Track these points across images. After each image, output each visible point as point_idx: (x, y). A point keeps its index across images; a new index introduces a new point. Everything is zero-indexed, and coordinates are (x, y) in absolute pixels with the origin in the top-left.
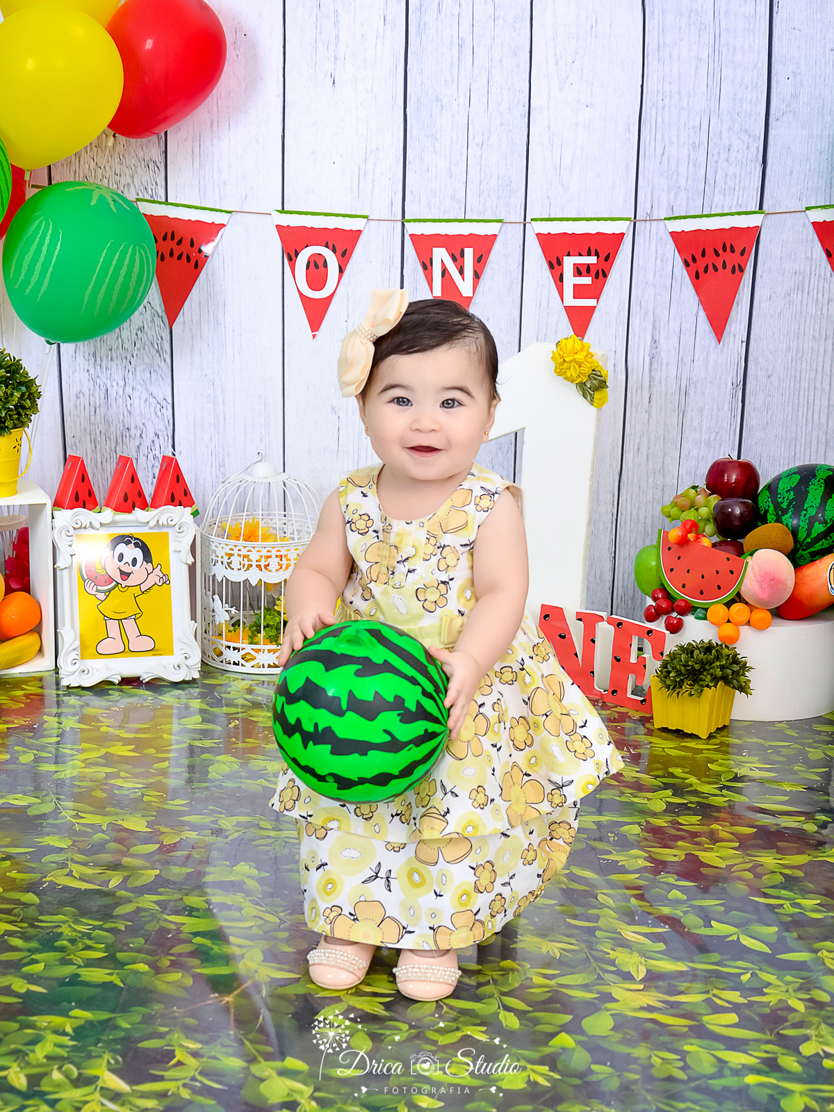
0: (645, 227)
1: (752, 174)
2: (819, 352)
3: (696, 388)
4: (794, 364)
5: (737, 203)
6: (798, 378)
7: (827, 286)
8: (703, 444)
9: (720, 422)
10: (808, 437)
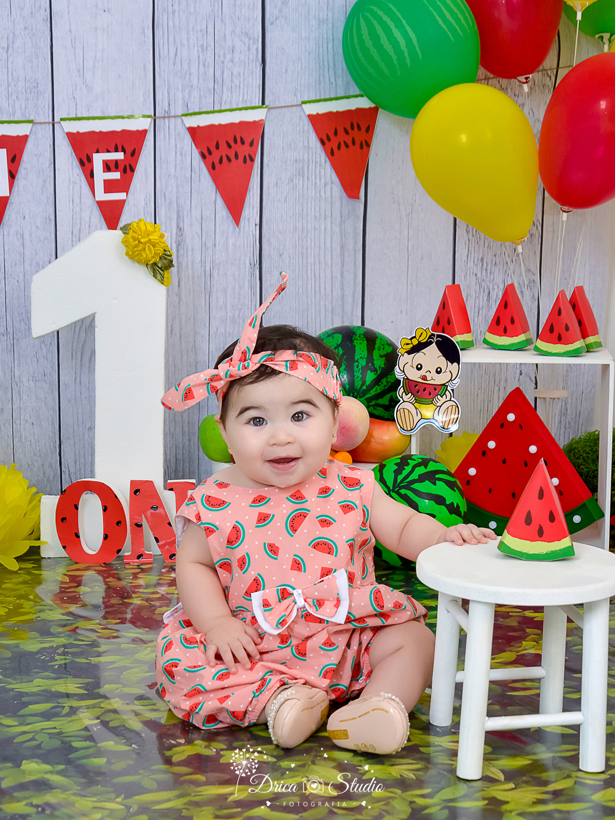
0: (164, 123)
1: (254, 73)
2: (320, 229)
3: (219, 270)
4: (300, 242)
5: (243, 100)
6: (305, 255)
7: (322, 171)
8: (228, 321)
9: (242, 300)
10: (317, 307)
